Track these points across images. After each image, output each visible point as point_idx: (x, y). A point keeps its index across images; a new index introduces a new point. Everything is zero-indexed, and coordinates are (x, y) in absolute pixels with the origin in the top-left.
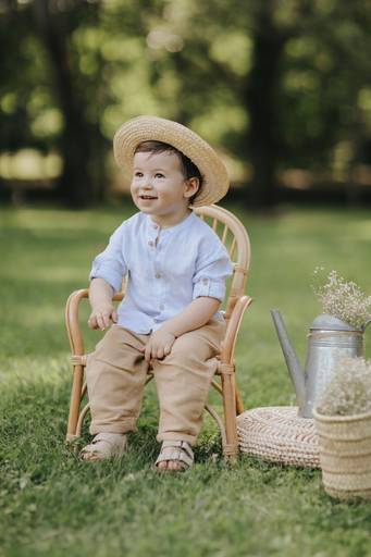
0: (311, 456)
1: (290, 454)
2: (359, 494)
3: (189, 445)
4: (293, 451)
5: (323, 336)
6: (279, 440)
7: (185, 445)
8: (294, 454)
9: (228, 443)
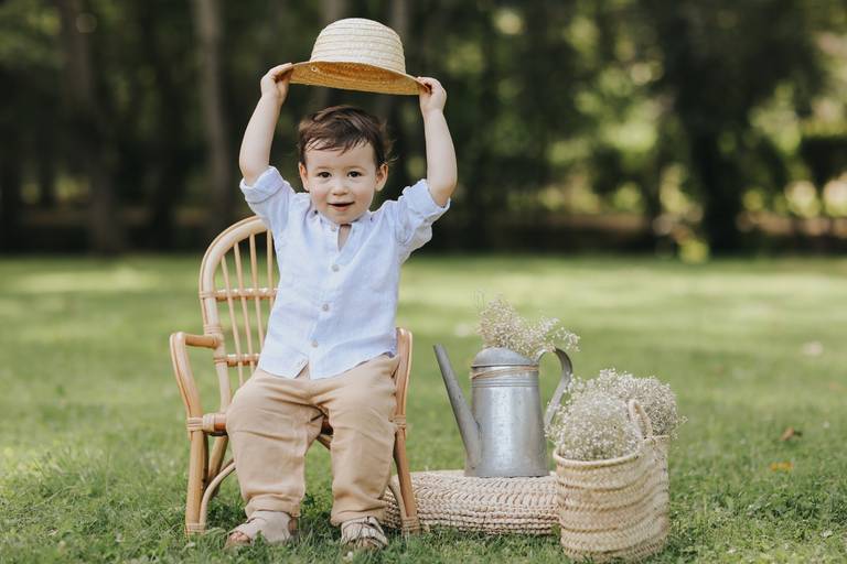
0: (523, 520)
1: (495, 521)
2: (619, 554)
3: (377, 519)
4: (498, 517)
5: (498, 373)
6: (477, 504)
7: (372, 521)
8: (502, 520)
9: (408, 515)
